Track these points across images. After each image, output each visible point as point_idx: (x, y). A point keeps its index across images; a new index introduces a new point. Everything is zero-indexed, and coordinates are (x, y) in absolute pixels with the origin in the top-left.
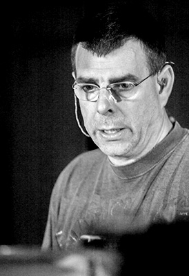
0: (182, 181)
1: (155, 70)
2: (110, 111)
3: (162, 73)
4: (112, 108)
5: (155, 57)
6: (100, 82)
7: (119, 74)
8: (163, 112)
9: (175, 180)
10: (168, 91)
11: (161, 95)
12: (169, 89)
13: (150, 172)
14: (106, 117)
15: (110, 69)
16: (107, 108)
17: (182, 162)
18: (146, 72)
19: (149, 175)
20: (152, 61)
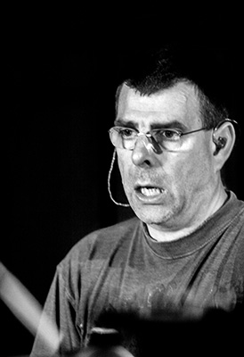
0: (236, 262)
1: (210, 125)
2: (147, 162)
3: (220, 131)
4: (150, 159)
5: (212, 108)
6: (140, 126)
7: (164, 119)
8: (217, 178)
9: (229, 261)
10: (225, 154)
11: (215, 157)
12: (227, 152)
13: (200, 251)
14: (142, 169)
15: (154, 113)
16: (143, 158)
17: (238, 239)
18: (197, 123)
19: (198, 254)
20: (207, 112)
